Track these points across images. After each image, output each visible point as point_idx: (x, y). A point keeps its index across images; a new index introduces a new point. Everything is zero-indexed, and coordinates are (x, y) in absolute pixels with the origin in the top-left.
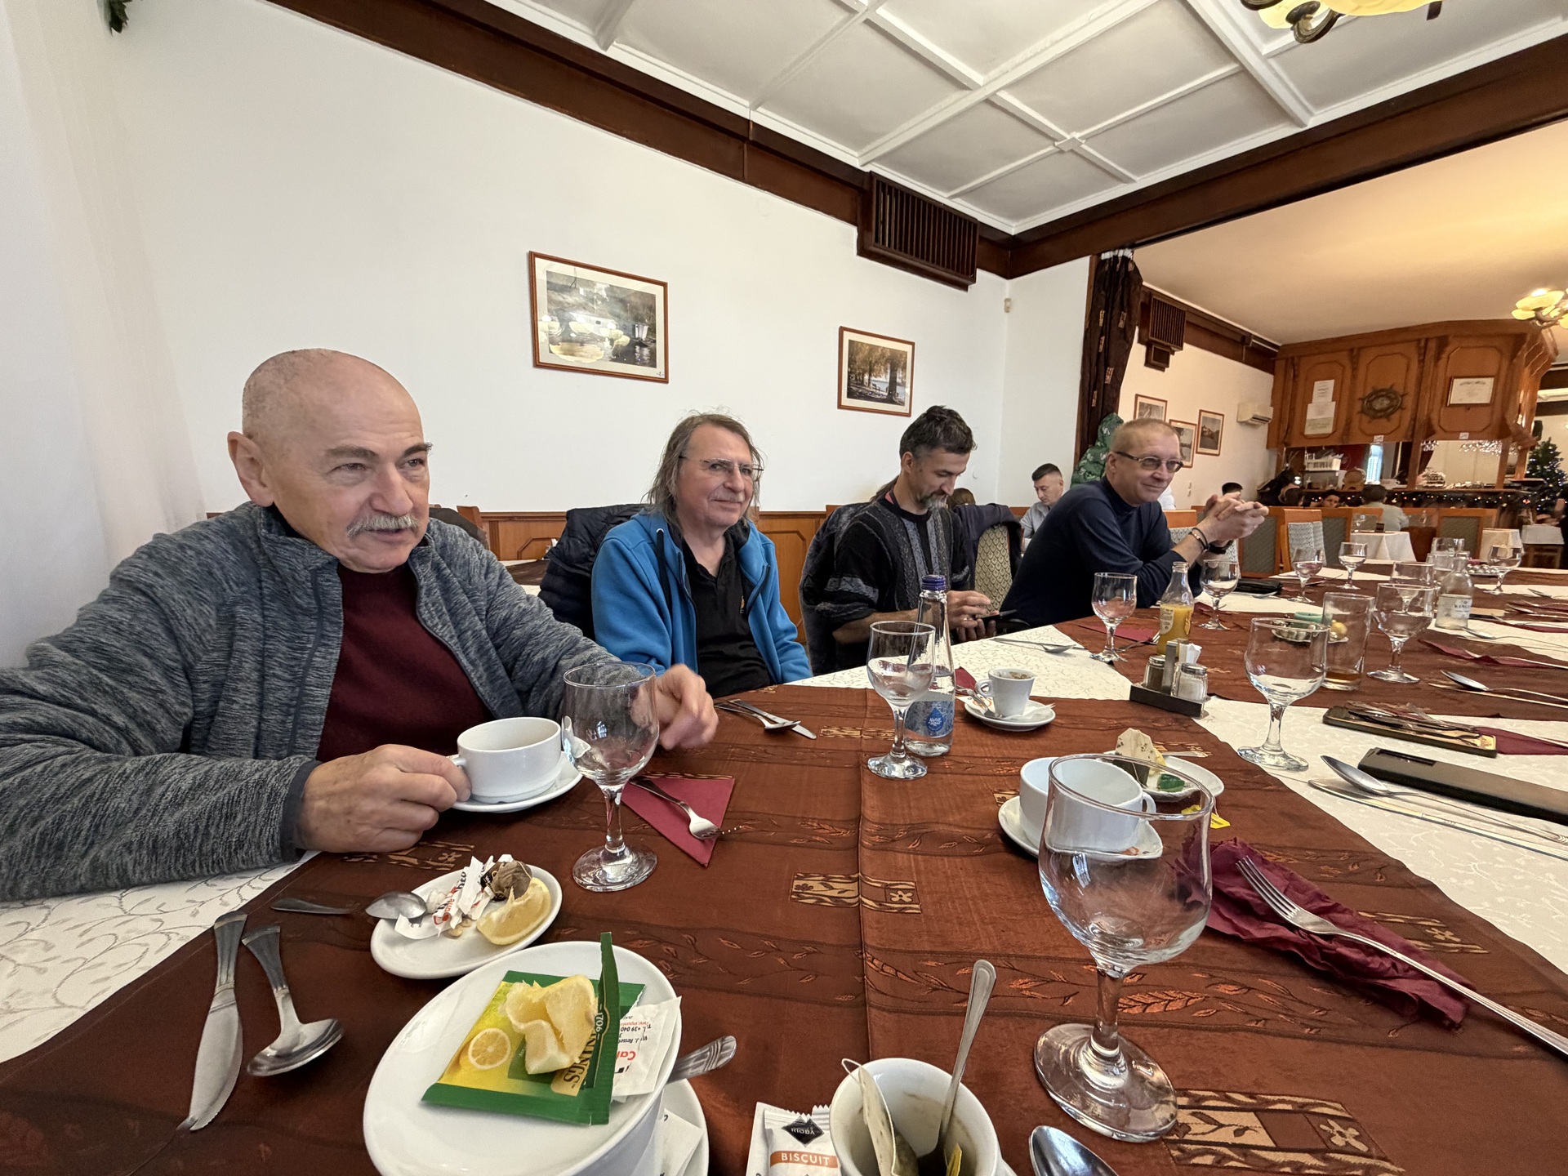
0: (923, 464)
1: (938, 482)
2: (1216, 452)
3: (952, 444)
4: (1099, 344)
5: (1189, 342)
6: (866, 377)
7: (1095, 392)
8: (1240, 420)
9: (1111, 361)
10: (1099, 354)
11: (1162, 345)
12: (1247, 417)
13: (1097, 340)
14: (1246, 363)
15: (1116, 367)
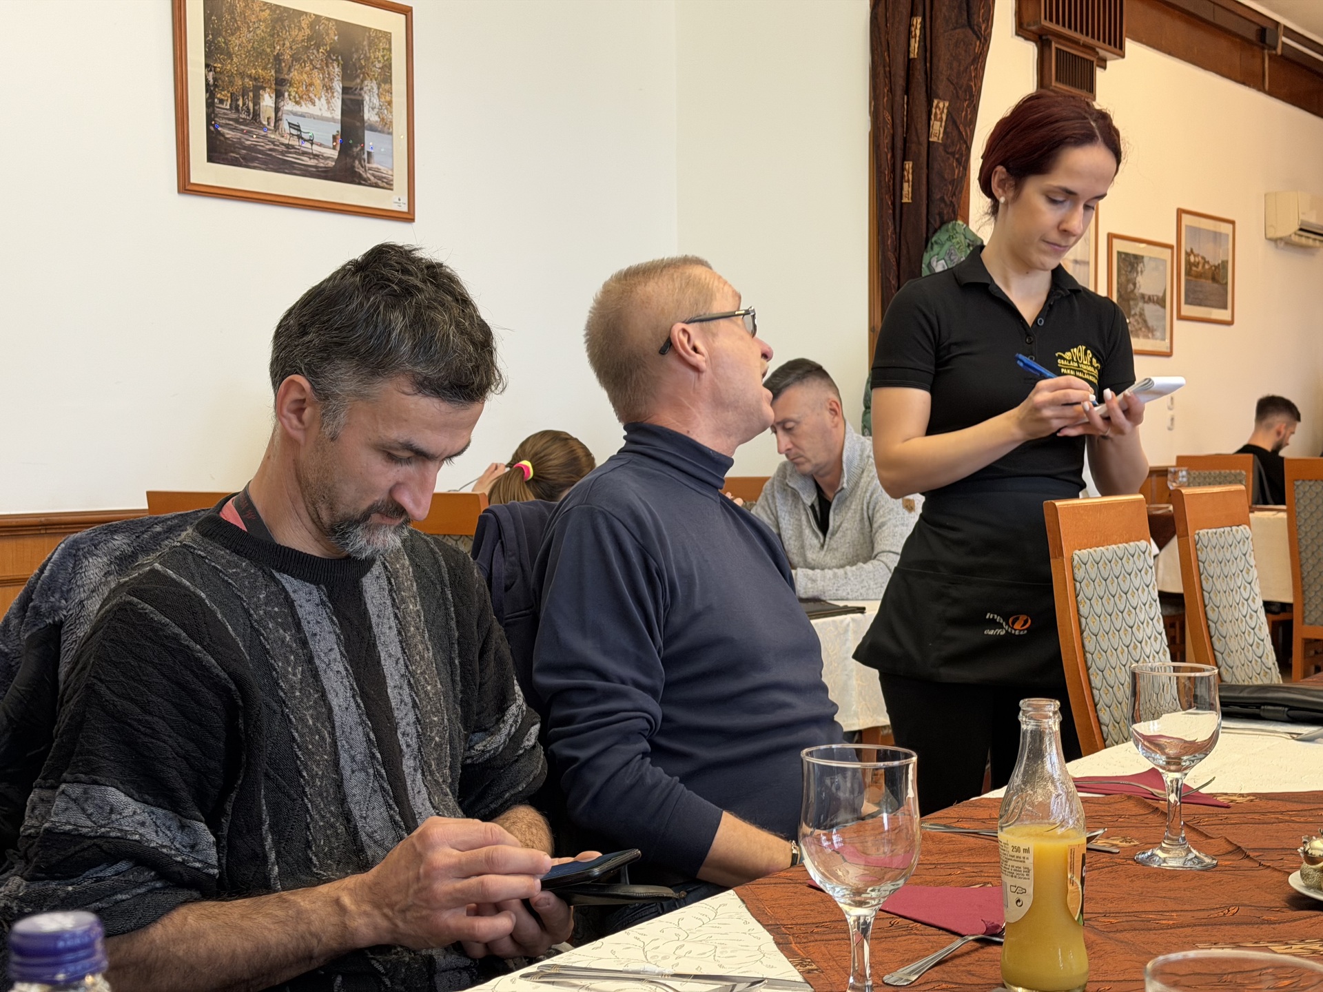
0: (342, 418)
1: (384, 476)
2: (1223, 315)
3: (430, 372)
4: (909, 35)
5: (1138, 39)
6: (267, 101)
7: (909, 165)
8: (1271, 234)
9: (942, 86)
10: (910, 62)
11: (1075, 42)
12: (1289, 228)
13: (903, 29)
14: (1271, 93)
15: (955, 100)
